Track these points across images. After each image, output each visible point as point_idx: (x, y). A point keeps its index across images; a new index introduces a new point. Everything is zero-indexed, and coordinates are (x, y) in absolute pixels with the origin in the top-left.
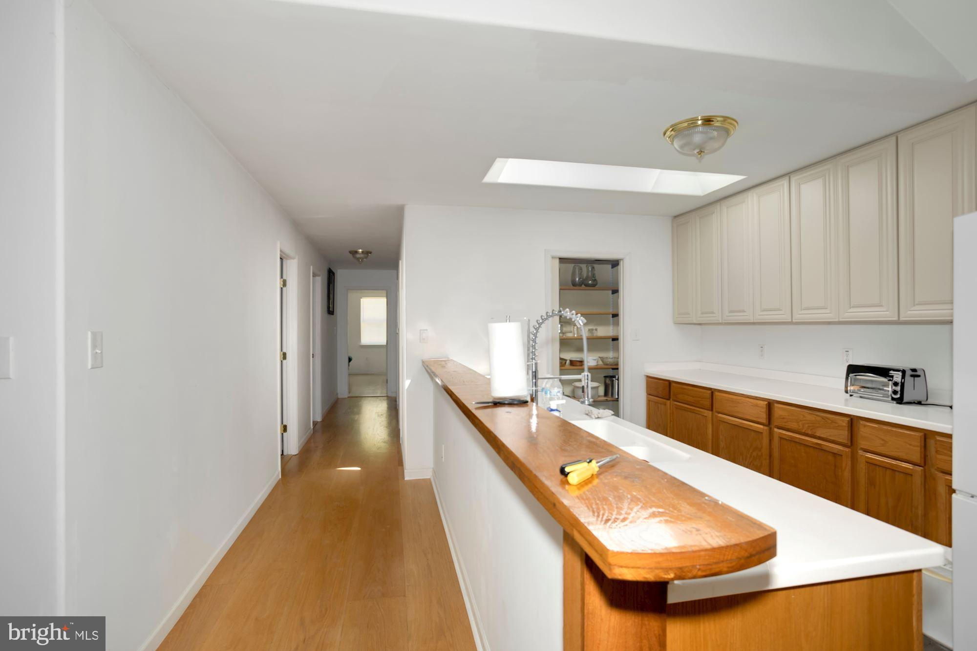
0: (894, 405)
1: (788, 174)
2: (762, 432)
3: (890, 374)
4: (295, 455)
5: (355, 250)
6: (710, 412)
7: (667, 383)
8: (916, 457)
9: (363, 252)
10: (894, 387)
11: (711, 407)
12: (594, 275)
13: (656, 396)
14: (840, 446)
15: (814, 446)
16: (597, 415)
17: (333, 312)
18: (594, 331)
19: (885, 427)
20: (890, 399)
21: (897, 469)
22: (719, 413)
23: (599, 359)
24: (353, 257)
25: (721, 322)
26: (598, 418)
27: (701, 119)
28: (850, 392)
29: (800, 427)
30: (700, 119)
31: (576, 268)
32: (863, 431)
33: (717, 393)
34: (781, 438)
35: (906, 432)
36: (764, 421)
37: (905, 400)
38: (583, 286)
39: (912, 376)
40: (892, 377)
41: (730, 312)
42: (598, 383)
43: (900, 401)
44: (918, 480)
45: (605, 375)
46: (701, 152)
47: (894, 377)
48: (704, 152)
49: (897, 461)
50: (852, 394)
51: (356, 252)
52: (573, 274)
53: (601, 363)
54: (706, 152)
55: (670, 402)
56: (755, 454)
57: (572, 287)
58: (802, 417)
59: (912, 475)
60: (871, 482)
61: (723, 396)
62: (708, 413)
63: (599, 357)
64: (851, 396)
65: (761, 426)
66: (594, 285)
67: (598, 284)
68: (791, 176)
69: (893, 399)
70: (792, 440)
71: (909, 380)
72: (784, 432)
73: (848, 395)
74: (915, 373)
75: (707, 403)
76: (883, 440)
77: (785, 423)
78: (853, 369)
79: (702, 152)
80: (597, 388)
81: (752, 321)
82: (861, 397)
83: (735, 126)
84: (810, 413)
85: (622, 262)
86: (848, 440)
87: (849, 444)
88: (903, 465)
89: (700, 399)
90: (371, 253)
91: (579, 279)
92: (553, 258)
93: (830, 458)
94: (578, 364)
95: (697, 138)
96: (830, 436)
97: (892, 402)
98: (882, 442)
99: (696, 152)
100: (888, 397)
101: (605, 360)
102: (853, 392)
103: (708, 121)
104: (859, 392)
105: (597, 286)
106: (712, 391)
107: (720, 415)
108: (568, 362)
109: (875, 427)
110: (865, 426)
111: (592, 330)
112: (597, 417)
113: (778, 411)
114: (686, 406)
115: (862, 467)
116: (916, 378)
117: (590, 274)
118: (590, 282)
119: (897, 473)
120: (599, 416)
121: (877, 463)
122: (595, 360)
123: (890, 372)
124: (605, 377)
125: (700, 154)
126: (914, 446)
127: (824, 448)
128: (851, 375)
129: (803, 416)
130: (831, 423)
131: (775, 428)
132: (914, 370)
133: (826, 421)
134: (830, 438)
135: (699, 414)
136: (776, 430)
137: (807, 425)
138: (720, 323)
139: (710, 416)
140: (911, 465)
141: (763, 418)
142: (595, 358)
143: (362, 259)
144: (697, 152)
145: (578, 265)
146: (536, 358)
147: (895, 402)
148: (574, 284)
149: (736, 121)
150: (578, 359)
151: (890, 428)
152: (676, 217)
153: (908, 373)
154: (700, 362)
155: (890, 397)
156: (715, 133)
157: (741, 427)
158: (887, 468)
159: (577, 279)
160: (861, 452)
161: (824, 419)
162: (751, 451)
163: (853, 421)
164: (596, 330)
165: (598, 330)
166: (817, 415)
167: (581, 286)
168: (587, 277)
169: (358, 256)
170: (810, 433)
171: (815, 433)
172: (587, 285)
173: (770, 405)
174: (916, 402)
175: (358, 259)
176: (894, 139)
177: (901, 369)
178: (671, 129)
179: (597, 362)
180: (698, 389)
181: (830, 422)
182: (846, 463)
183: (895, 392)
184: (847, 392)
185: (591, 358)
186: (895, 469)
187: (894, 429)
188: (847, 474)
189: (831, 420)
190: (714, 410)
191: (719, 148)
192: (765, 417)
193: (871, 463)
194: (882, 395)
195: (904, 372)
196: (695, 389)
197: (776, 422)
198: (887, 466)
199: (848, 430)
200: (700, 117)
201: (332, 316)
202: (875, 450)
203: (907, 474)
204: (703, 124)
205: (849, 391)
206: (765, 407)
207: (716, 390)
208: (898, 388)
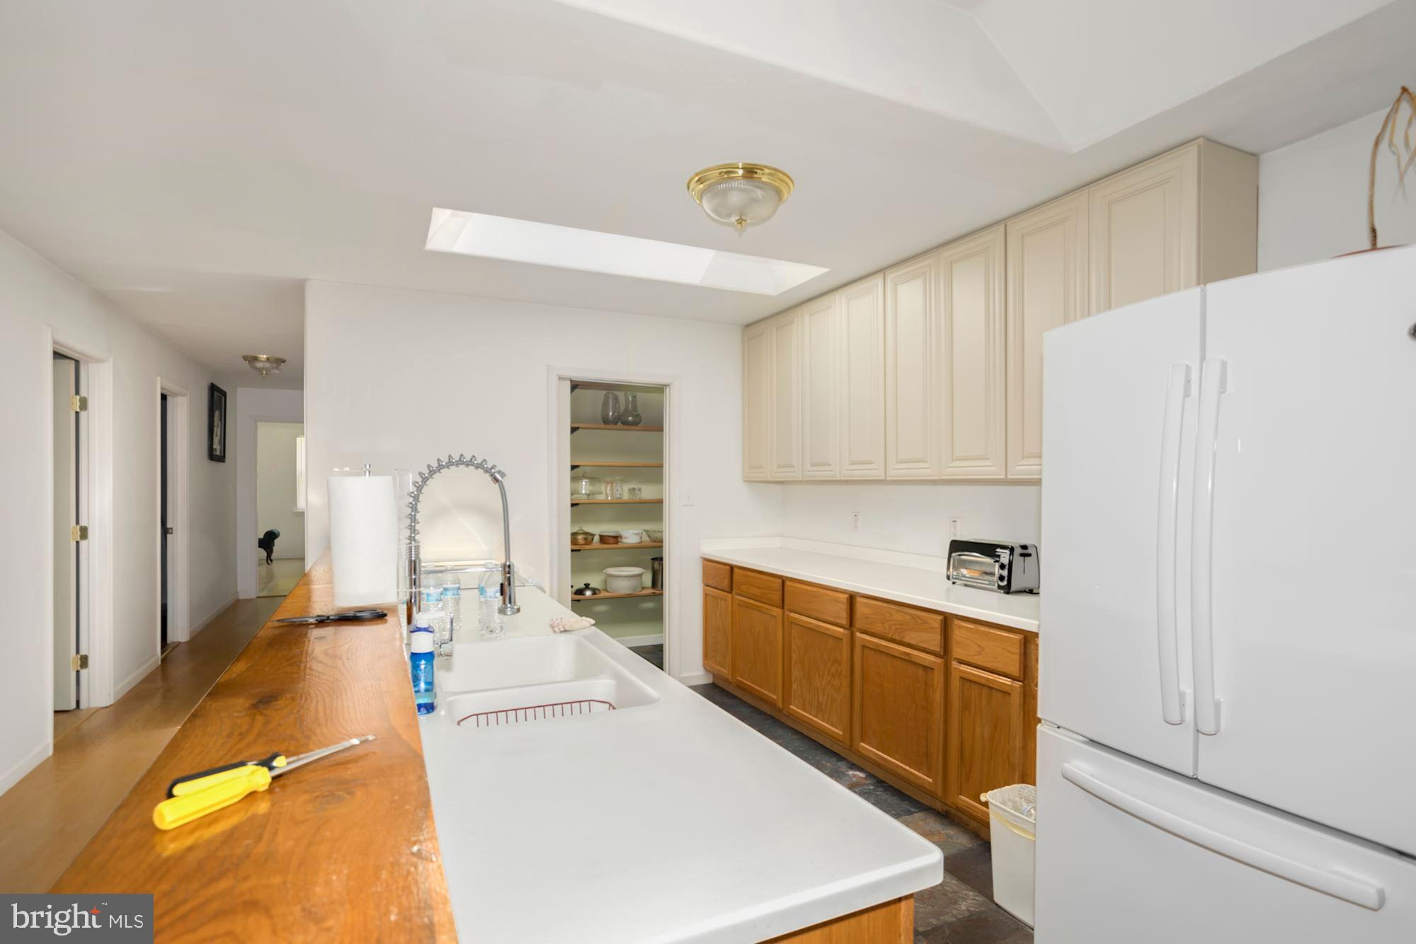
0: (1002, 595)
1: (882, 271)
2: (841, 637)
3: (997, 553)
4: (107, 707)
5: (254, 355)
6: (780, 610)
7: (728, 567)
8: (1014, 669)
9: (268, 359)
10: (1001, 571)
11: (781, 602)
12: (635, 406)
13: (716, 588)
14: (932, 656)
15: (903, 657)
16: (564, 627)
17: (224, 456)
18: (637, 491)
19: (982, 628)
20: (996, 587)
21: (994, 686)
22: (791, 611)
23: (644, 533)
24: (251, 366)
25: (801, 479)
26: (565, 631)
27: (742, 168)
28: (953, 578)
29: (885, 629)
30: (740, 167)
31: (608, 397)
32: (958, 633)
33: (788, 583)
34: (864, 647)
35: (1005, 634)
36: (844, 622)
37: (1013, 588)
38: (619, 423)
39: (1022, 555)
40: (999, 556)
41: (812, 466)
42: (642, 569)
43: (1007, 590)
44: (1016, 699)
45: (652, 557)
46: (740, 221)
47: (1002, 556)
48: (746, 221)
49: (996, 676)
50: (955, 581)
51: (256, 359)
52: (605, 404)
53: (646, 538)
54: (748, 221)
55: (732, 596)
56: (833, 670)
57: (603, 426)
58: (889, 615)
59: (1010, 694)
60: (965, 706)
61: (794, 587)
62: (776, 612)
63: (644, 530)
64: (954, 583)
65: (841, 630)
66: (635, 424)
67: (642, 422)
68: (887, 273)
69: (1000, 587)
70: (878, 651)
71: (1018, 560)
72: (868, 638)
73: (950, 582)
74: (1025, 551)
75: (776, 597)
76: (980, 646)
77: (869, 624)
78: (958, 546)
79: (742, 220)
80: (640, 575)
81: (838, 479)
82: (966, 585)
83: (789, 188)
84: (898, 610)
85: (668, 389)
86: (941, 647)
87: (942, 653)
88: (1001, 681)
89: (768, 592)
90: (284, 361)
91: (613, 414)
92: (560, 378)
93: (920, 672)
94: (612, 540)
95: (735, 199)
96: (921, 642)
97: (999, 591)
98: (979, 649)
99: (734, 220)
100: (994, 585)
101: (651, 534)
102: (956, 579)
103: (750, 171)
104: (963, 578)
105: (640, 425)
106: (783, 580)
107: (793, 615)
108: (596, 539)
109: (971, 628)
110: (960, 627)
111: (634, 489)
112: (562, 630)
113: (861, 608)
114: (751, 601)
115: (955, 683)
116: (1026, 558)
117: (630, 406)
118: (630, 418)
119: (994, 691)
120: (567, 629)
121: (972, 678)
122: (637, 534)
123: (997, 550)
124: (653, 559)
125: (740, 223)
126: (1013, 653)
127: (914, 659)
128: (953, 555)
129: (891, 614)
130: (922, 624)
131: (858, 631)
132: (1024, 547)
133: (916, 621)
134: (921, 645)
135: (768, 614)
136: (858, 634)
137: (894, 627)
138: (800, 481)
139: (781, 616)
140: (1009, 680)
141: (844, 619)
142: (636, 532)
143: (268, 371)
144: (737, 221)
145: (613, 392)
146: (416, 538)
147: (1002, 591)
148: (606, 421)
149: (792, 181)
150: (611, 534)
151: (987, 629)
152: (748, 326)
153: (1018, 551)
154: (781, 536)
155: (996, 585)
156: (759, 193)
157: (818, 631)
158: (983, 685)
159: (611, 414)
160: (955, 664)
161: (914, 619)
162: (829, 665)
163: (947, 620)
164: (640, 490)
165: (643, 490)
166: (906, 613)
167: (616, 423)
168: (626, 410)
169: (259, 365)
170: (897, 638)
171: (904, 637)
172: (626, 423)
173: (852, 598)
174: (1027, 590)
175: (260, 370)
176: (1002, 227)
177: (1010, 545)
178: (697, 178)
179: (641, 538)
180: (765, 577)
181: (920, 622)
182: (938, 678)
183: (1001, 578)
184: (948, 578)
185: (631, 531)
186: (991, 685)
187: (992, 631)
188: (938, 696)
189: (921, 620)
190: (786, 607)
191: (769, 218)
192: (845, 616)
193: (965, 680)
194: (987, 582)
195: (1012, 550)
196: (762, 576)
197: (859, 623)
198: (984, 682)
199: (941, 635)
200: (740, 164)
201: (222, 463)
202: (971, 661)
203: (1006, 693)
204: (743, 176)
205: (951, 577)
206: (845, 601)
207: (787, 578)
208: (1005, 573)
